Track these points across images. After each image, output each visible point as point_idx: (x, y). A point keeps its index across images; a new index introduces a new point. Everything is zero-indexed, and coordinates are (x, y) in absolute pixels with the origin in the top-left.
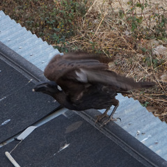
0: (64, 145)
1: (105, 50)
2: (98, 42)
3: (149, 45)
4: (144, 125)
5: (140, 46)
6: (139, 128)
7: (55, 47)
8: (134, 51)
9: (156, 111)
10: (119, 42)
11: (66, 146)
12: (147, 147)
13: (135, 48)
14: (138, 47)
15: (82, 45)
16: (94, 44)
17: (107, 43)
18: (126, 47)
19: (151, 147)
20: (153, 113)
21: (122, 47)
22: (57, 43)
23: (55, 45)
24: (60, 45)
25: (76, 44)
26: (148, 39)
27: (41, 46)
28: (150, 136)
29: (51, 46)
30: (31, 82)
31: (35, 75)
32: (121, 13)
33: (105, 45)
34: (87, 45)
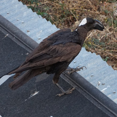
0: (34, 93)
1: (73, 11)
2: (67, 4)
3: (110, 8)
4: (105, 77)
5: (103, 8)
6: (100, 80)
7: (29, 7)
8: (97, 12)
9: (115, 65)
10: (85, 4)
11: (36, 93)
12: (106, 96)
13: (99, 10)
14: (101, 9)
15: (53, 6)
16: (63, 5)
17: (74, 4)
18: (91, 9)
19: (109, 96)
20: (113, 66)
21: (88, 9)
22: (31, 3)
23: (29, 5)
24: (33, 5)
25: (48, 5)
26: (110, 3)
27: (16, 6)
28: (109, 86)
29: (26, 6)
30: (7, 37)
31: (11, 31)
33: (73, 6)
34: (57, 6)
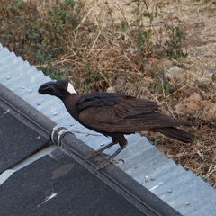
0: (50, 195)
1: (103, 72)
2: (94, 62)
3: (159, 66)
4: (154, 169)
5: (148, 67)
6: (147, 173)
7: (39, 69)
8: (140, 73)
9: (169, 151)
10: (121, 62)
11: (53, 195)
12: (157, 198)
13: (142, 69)
14: (145, 69)
15: (74, 66)
16: (88, 64)
17: (105, 63)
18: (130, 69)
19: (163, 198)
20: (166, 153)
21: (126, 69)
22: (42, 63)
23: (39, 66)
24: (45, 66)
25: (66, 64)
26: (159, 59)
27: (21, 67)
28: (161, 183)
29: (34, 67)
30: (8, 113)
31: (14, 105)
32: (124, 25)
33: (103, 66)
34: (80, 66)
